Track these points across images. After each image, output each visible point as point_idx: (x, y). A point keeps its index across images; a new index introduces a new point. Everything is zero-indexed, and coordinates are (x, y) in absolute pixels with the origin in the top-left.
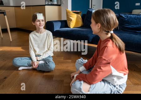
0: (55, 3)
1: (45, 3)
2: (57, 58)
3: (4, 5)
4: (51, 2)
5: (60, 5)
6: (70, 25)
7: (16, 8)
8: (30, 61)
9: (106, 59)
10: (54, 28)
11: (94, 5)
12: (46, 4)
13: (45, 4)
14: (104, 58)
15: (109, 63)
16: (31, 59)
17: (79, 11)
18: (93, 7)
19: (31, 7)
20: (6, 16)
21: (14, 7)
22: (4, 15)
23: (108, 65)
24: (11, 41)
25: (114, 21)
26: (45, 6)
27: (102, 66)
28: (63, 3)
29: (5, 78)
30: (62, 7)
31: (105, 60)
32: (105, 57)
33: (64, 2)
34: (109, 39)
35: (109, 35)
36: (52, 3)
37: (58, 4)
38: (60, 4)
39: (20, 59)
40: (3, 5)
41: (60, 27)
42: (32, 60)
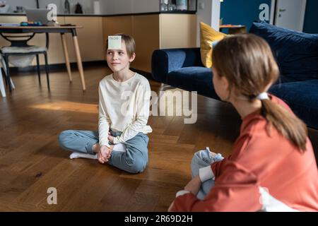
0: (184, 7)
1: (160, 9)
2: (163, 136)
3: (84, 14)
4: (174, 5)
5: (193, 13)
6: (205, 60)
7: (104, 18)
8: (94, 141)
9: (247, 170)
10: (169, 67)
11: (280, 11)
12: (163, 9)
13: (158, 11)
14: (239, 166)
15: (254, 182)
16: (97, 137)
17: (240, 26)
18: (280, 16)
19: (132, 17)
20: (75, 37)
21: (101, 18)
22: (73, 35)
23: (251, 185)
24: (84, 88)
25: (264, 67)
26: (160, 15)
27: (233, 189)
28: (201, 8)
29: (39, 175)
30: (199, 16)
31: (242, 171)
32: (243, 163)
33: (203, 6)
34: (257, 116)
35: (258, 104)
36: (175, 8)
37: (191, 10)
38: (195, 9)
39: (73, 136)
40: (82, 13)
41: (182, 64)
42: (98, 142)
